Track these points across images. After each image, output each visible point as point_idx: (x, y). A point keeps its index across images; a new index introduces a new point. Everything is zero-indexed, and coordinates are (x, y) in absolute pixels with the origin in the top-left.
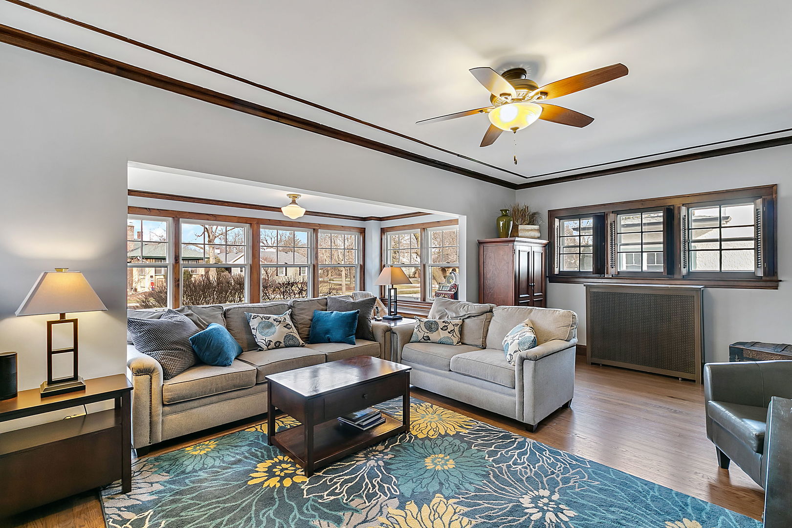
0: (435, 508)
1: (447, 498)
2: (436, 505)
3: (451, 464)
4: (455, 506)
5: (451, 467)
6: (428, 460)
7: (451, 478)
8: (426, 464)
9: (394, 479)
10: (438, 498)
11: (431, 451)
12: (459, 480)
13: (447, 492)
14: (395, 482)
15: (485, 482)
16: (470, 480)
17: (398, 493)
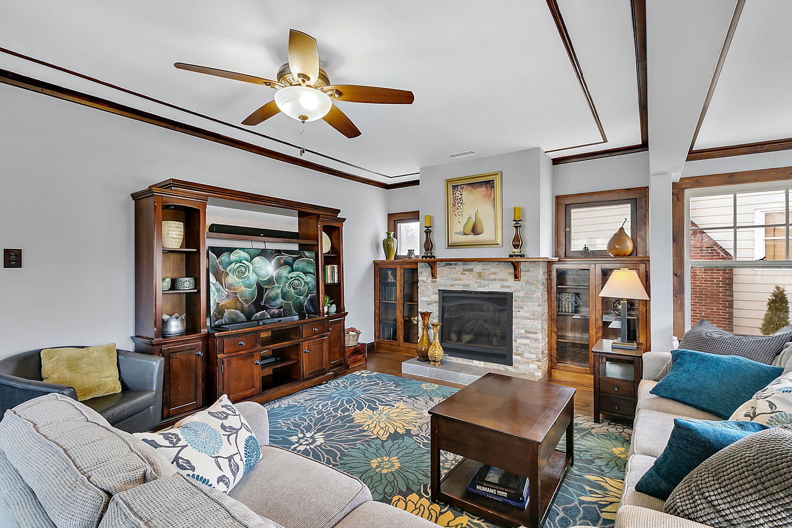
0: (386, 432)
1: (377, 438)
2: (385, 433)
3: (374, 463)
4: (372, 434)
5: (374, 461)
6: (397, 465)
7: (375, 451)
8: (398, 460)
9: (421, 446)
10: (385, 438)
11: (396, 474)
12: (367, 451)
13: (378, 441)
14: (420, 444)
15: (346, 451)
16: (359, 451)
17: (414, 438)
